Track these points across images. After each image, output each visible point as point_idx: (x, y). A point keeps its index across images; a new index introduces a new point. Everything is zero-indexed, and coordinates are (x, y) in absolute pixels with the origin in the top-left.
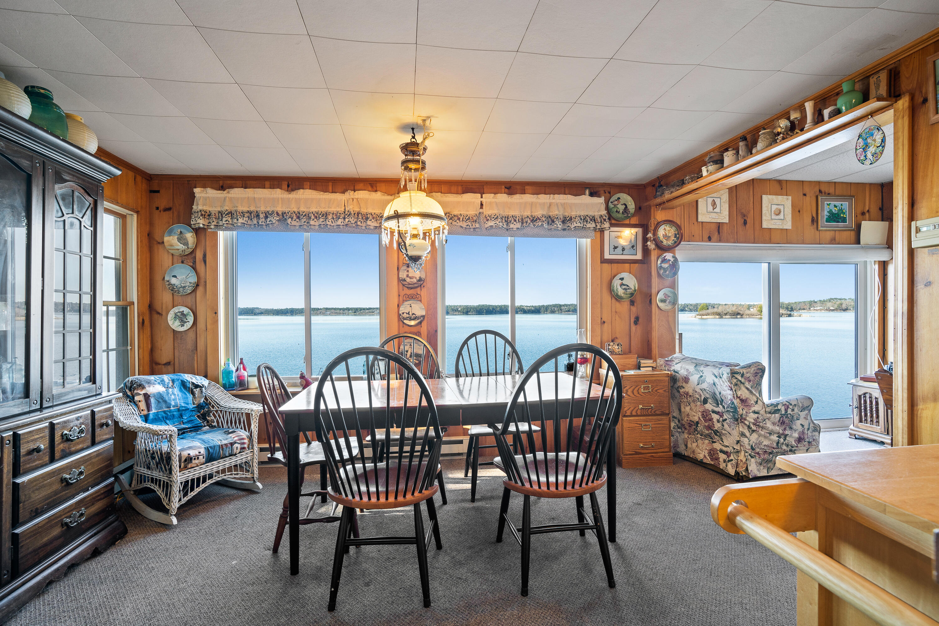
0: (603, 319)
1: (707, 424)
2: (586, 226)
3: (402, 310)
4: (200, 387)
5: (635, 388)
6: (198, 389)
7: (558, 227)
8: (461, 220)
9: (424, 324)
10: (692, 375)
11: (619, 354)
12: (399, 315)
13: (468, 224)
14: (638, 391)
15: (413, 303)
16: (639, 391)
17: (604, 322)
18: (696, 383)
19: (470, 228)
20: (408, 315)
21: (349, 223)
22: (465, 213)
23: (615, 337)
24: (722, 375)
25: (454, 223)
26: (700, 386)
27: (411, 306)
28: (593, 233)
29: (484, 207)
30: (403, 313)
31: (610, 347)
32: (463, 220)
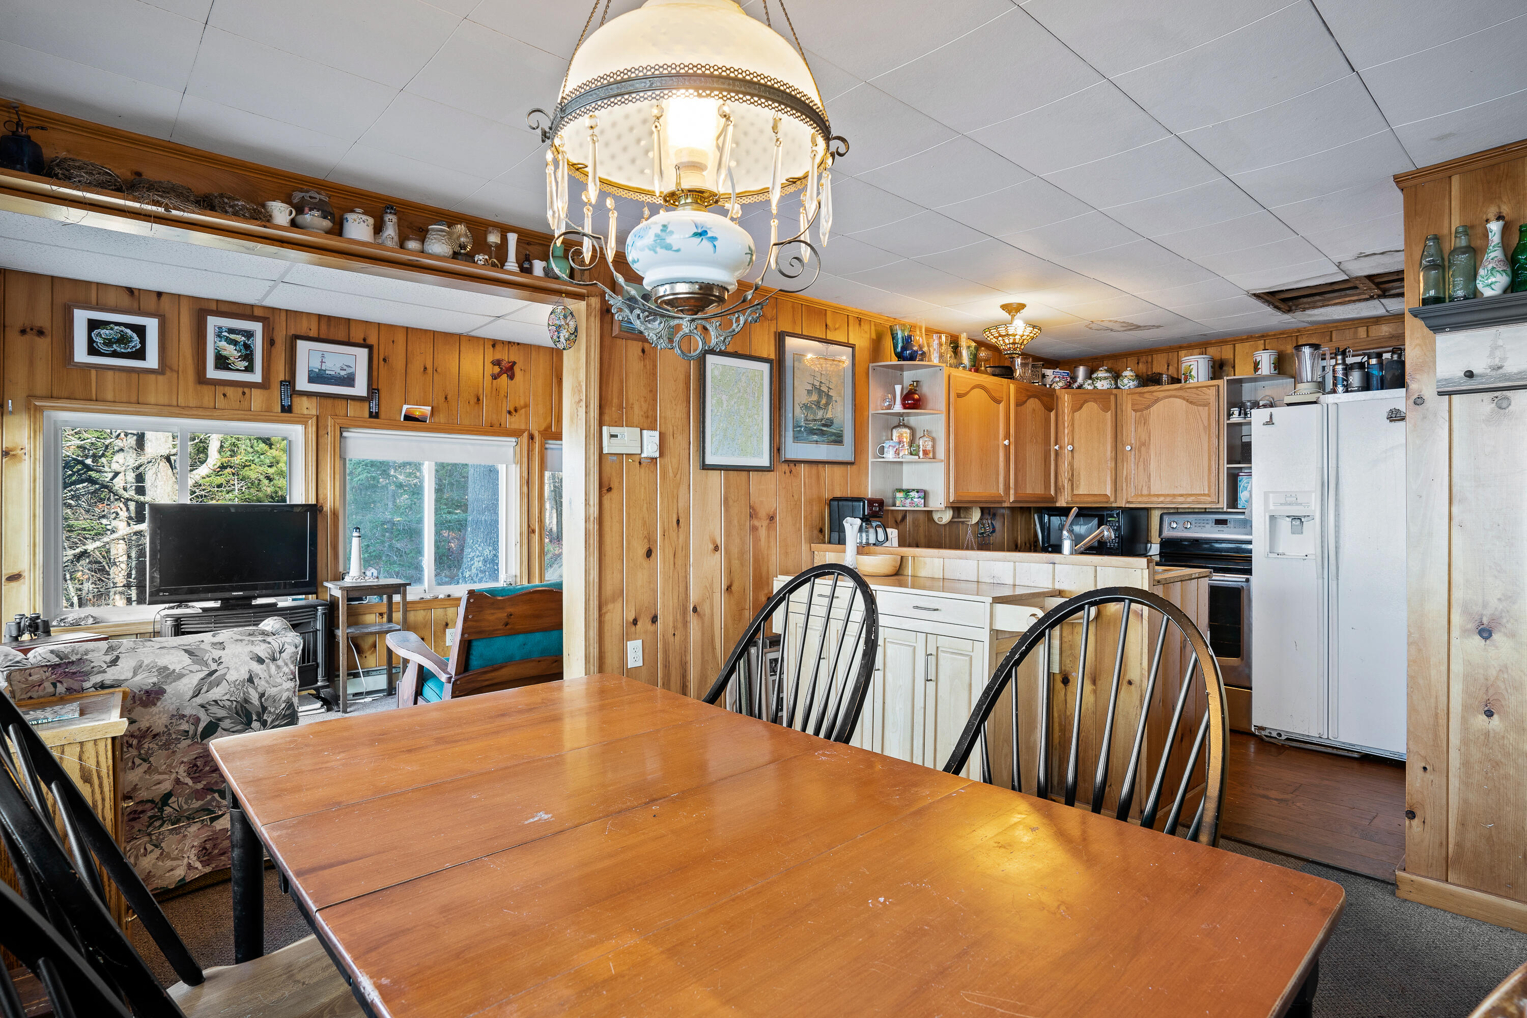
1: (200, 786)
10: (181, 676)
18: (191, 693)
24: (280, 652)
26: (199, 700)
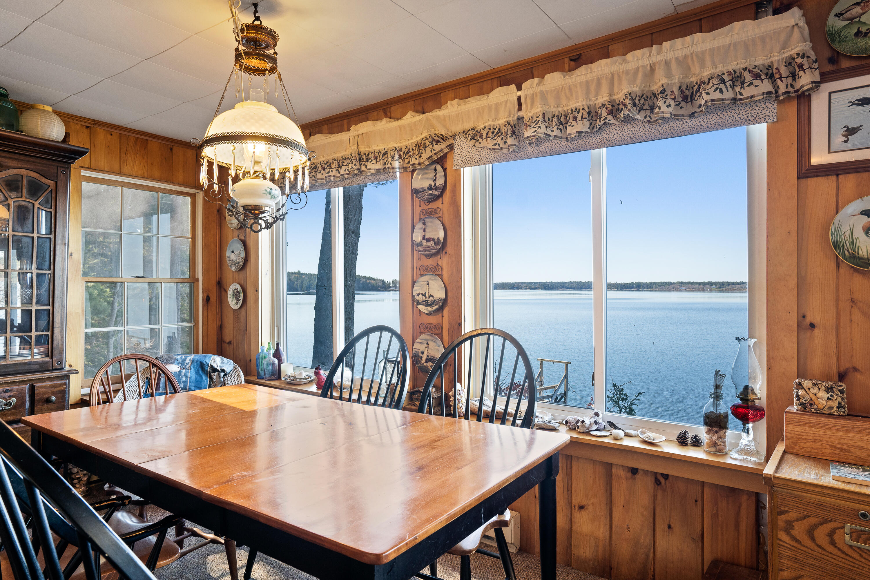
0: (809, 319)
2: (741, 94)
3: (417, 290)
4: (218, 371)
5: (821, 524)
6: (216, 373)
7: (662, 113)
8: (484, 137)
9: (446, 311)
11: (830, 415)
12: (413, 297)
13: (496, 141)
14: (831, 534)
15: (430, 279)
16: (836, 537)
17: (812, 326)
19: (501, 148)
20: (424, 298)
21: (352, 169)
22: (492, 123)
23: (848, 365)
25: (477, 144)
27: (428, 284)
28: (772, 108)
29: (524, 106)
30: (418, 295)
31: (801, 392)
32: (487, 137)
